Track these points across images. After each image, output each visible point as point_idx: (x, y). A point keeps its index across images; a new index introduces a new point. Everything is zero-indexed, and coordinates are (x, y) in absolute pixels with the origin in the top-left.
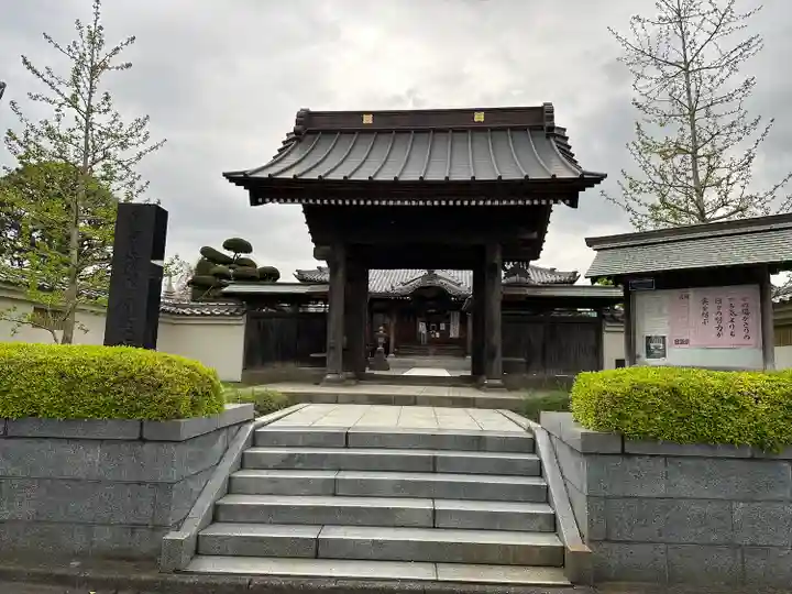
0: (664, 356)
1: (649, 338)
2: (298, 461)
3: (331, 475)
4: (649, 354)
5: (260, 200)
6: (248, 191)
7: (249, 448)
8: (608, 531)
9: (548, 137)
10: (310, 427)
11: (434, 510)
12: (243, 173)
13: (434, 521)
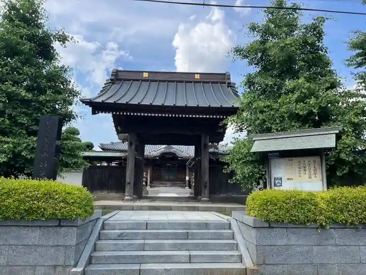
0: (281, 186)
1: (275, 178)
2: (126, 236)
3: (142, 242)
4: (275, 185)
5: (97, 112)
6: (91, 108)
7: (101, 230)
8: (264, 261)
9: (228, 87)
10: (128, 220)
11: (190, 255)
12: (90, 99)
13: (190, 259)
